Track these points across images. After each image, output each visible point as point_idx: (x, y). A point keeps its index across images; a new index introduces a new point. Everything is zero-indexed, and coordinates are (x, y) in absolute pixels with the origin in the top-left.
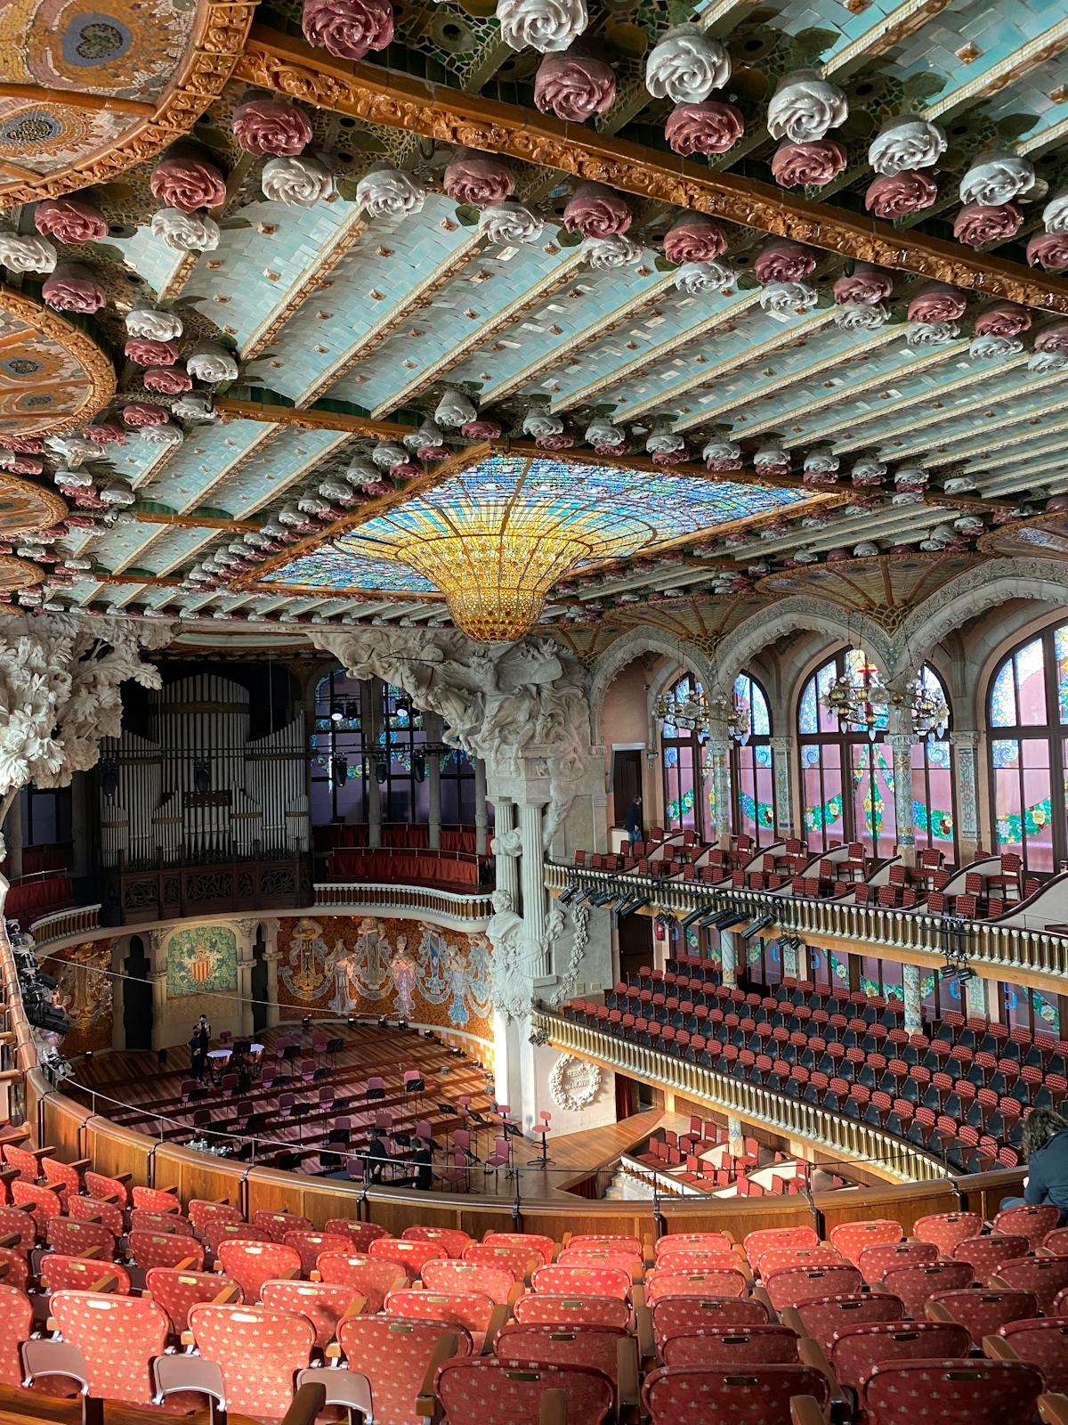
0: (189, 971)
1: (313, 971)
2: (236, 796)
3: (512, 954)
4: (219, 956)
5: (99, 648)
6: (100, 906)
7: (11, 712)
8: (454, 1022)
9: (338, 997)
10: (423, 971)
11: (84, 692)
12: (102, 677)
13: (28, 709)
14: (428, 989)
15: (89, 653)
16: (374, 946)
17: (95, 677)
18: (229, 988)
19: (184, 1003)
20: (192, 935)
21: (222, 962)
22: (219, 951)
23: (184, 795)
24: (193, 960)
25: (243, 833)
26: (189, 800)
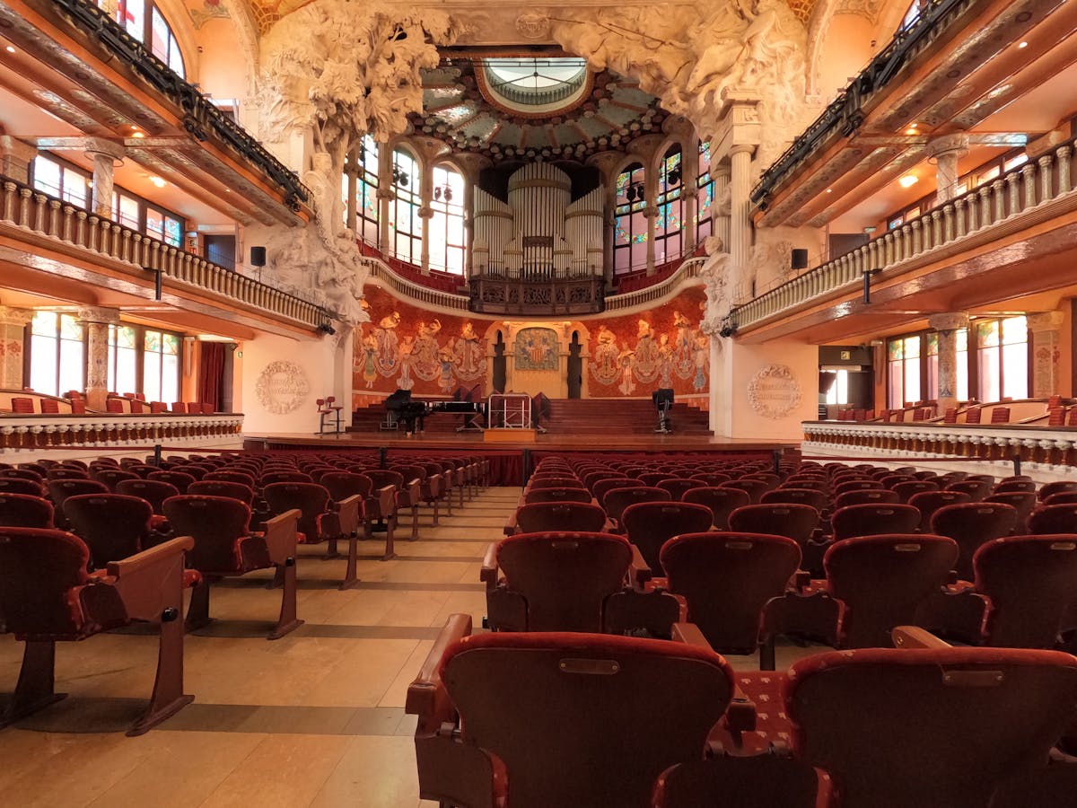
0: (529, 355)
1: (610, 365)
2: (557, 240)
3: (719, 285)
4: (548, 348)
5: (397, 34)
6: (468, 298)
8: (697, 389)
9: (624, 382)
10: (677, 358)
12: (397, 54)
13: (337, 59)
14: (681, 370)
15: (390, 38)
16: (647, 347)
17: (393, 54)
18: (554, 369)
19: (526, 373)
20: (532, 332)
21: (550, 352)
22: (548, 345)
23: (524, 238)
24: (532, 348)
25: (560, 264)
26: (529, 242)
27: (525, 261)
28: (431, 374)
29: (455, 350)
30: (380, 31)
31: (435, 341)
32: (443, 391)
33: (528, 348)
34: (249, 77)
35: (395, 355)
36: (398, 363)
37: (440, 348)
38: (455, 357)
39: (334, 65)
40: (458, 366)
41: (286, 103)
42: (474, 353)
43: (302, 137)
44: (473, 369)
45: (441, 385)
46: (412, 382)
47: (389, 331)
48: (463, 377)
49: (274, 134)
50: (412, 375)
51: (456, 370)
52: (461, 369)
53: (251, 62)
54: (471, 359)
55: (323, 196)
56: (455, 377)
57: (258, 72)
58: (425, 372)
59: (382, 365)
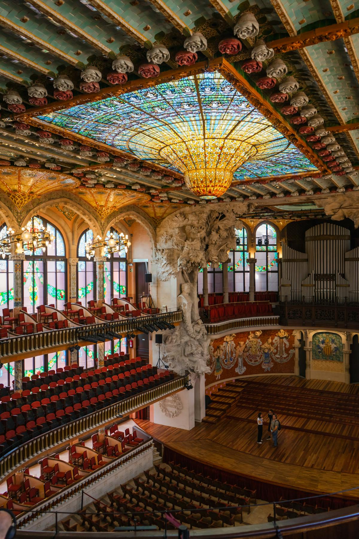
0: (322, 350)
2: (338, 277)
4: (335, 346)
5: (220, 216)
6: (278, 317)
7: (185, 241)
11: (214, 233)
12: (221, 227)
13: (190, 240)
15: (217, 218)
17: (219, 227)
18: (340, 361)
19: (320, 363)
20: (324, 335)
21: (336, 349)
22: (335, 344)
23: (315, 275)
24: (324, 345)
25: (341, 294)
26: (318, 277)
27: (316, 290)
28: (257, 361)
29: (272, 344)
30: (212, 215)
31: (259, 340)
32: (266, 371)
33: (321, 345)
34: (152, 249)
35: (234, 355)
36: (236, 358)
37: (263, 344)
38: (272, 349)
39: (189, 243)
40: (275, 354)
41: (168, 264)
42: (285, 344)
43: (176, 279)
44: (285, 355)
45: (264, 367)
46: (245, 368)
47: (230, 342)
48: (278, 361)
49: (164, 277)
50: (245, 364)
51: (273, 357)
52: (277, 356)
53: (153, 242)
54: (284, 349)
55: (186, 307)
56: (273, 361)
57: (156, 247)
58: (253, 360)
59: (226, 363)
